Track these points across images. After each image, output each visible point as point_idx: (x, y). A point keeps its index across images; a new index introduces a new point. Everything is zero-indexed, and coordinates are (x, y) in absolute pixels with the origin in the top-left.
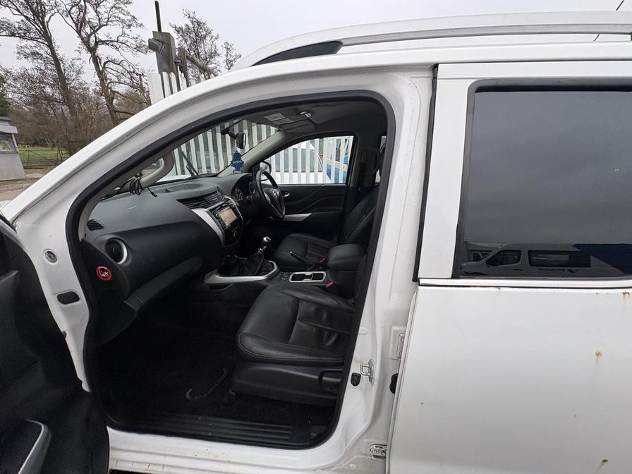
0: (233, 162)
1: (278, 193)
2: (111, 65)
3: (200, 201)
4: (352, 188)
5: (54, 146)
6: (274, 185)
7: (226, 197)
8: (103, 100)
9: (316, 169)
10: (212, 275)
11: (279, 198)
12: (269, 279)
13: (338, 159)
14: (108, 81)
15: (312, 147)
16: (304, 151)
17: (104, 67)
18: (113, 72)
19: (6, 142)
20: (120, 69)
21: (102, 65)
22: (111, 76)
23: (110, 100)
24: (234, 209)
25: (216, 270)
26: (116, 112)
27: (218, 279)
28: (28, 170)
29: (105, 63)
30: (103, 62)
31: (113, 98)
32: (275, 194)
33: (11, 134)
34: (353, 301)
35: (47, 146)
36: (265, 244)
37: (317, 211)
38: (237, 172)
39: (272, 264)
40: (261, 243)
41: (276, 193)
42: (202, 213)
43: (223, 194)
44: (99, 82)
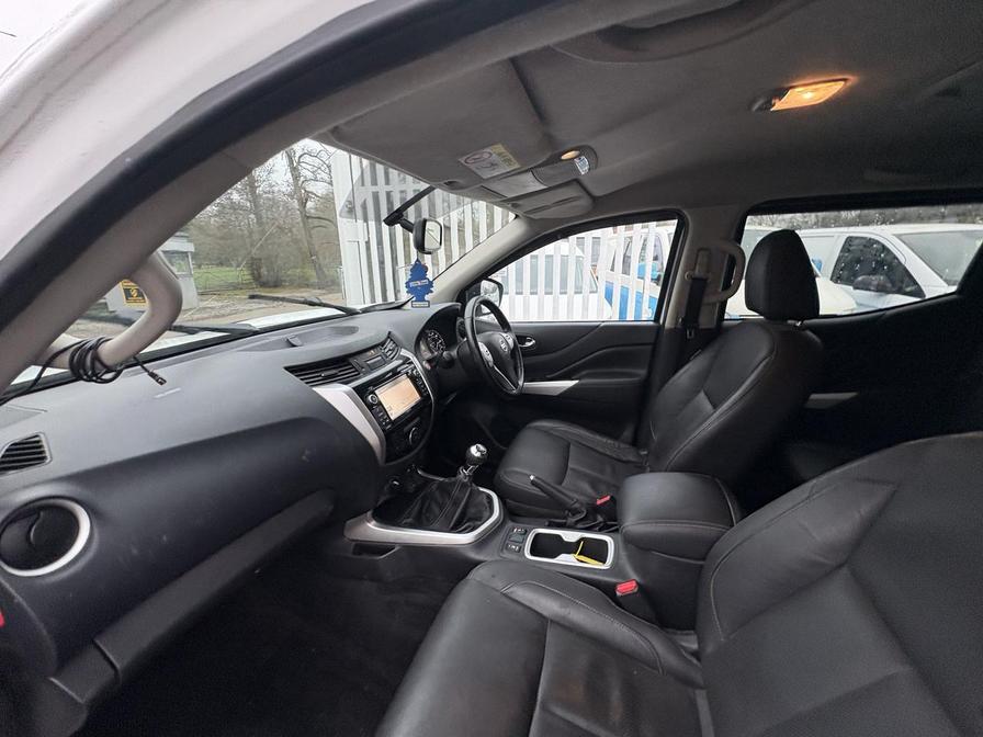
0: (412, 284)
1: (511, 342)
2: (307, 158)
3: (337, 367)
4: (670, 330)
5: (238, 266)
6: (504, 324)
7: (404, 352)
8: (296, 204)
9: (586, 289)
10: (362, 522)
11: (513, 352)
12: (480, 544)
13: (626, 271)
14: (302, 179)
15: (579, 252)
16: (564, 259)
17: (299, 162)
18: (309, 167)
19: (182, 263)
20: (317, 162)
21: (297, 159)
22: (306, 173)
23: (303, 204)
24: (414, 379)
25: (369, 513)
26: (308, 217)
27: (373, 530)
28: (204, 298)
29: (300, 157)
30: (297, 155)
31: (307, 200)
32: (503, 346)
33: (186, 253)
34: (695, 646)
35: (231, 265)
36: (474, 461)
37: (588, 376)
38: (418, 304)
39: (489, 498)
40: (464, 459)
41: (505, 341)
42: (338, 396)
43: (398, 345)
44: (291, 181)
